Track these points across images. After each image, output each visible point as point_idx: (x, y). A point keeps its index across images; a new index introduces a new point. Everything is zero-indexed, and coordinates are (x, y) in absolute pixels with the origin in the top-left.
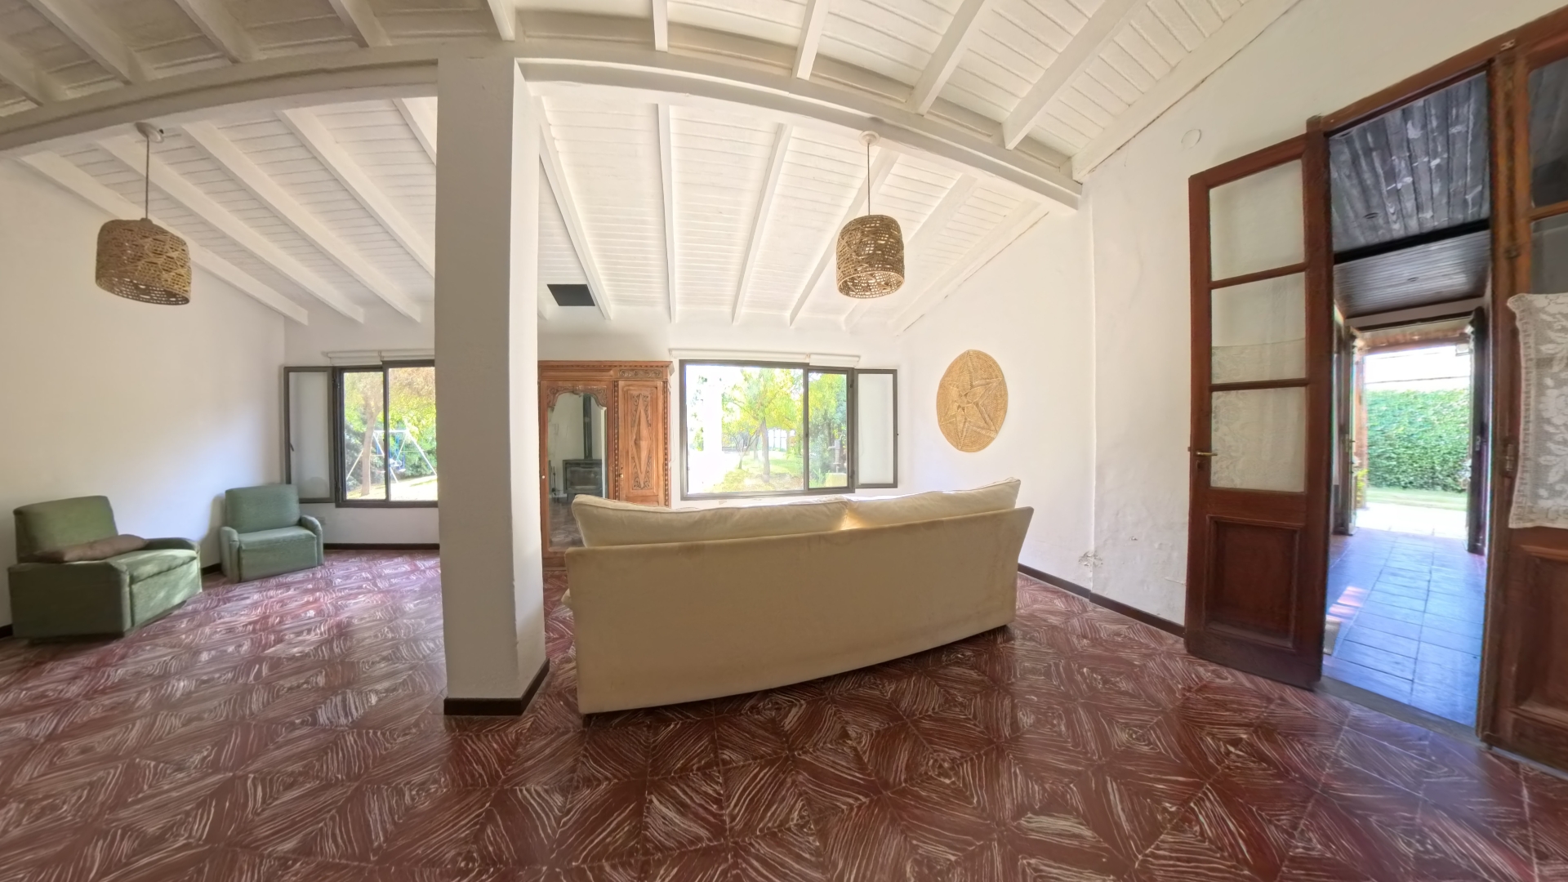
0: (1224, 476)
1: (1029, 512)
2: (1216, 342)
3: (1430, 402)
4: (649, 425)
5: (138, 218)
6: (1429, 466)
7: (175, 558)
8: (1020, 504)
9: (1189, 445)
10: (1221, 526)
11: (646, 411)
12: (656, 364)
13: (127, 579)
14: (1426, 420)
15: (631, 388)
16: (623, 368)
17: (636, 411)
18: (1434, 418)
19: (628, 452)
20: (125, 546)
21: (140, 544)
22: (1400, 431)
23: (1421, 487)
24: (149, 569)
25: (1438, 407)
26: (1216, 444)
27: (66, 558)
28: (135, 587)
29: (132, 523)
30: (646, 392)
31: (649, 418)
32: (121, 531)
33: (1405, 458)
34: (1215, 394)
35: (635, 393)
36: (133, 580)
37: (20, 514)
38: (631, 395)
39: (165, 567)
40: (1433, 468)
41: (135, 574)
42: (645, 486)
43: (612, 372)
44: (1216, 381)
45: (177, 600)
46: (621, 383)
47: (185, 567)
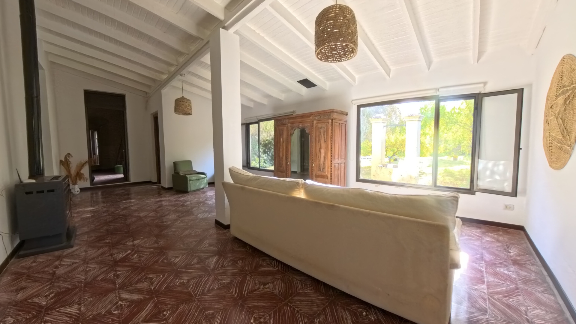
4: (325, 142)
5: (181, 97)
7: (200, 176)
11: (324, 135)
12: (329, 111)
13: (189, 179)
15: (319, 124)
16: (316, 115)
17: (320, 135)
19: (316, 154)
20: (193, 172)
21: (196, 173)
24: (194, 178)
27: (180, 173)
28: (191, 182)
29: (196, 168)
30: (324, 125)
31: (325, 138)
32: (194, 169)
35: (320, 126)
36: (190, 180)
37: (174, 163)
38: (318, 127)
39: (198, 178)
41: (191, 179)
42: (323, 171)
43: (311, 118)
45: (202, 187)
46: (315, 122)
47: (203, 179)
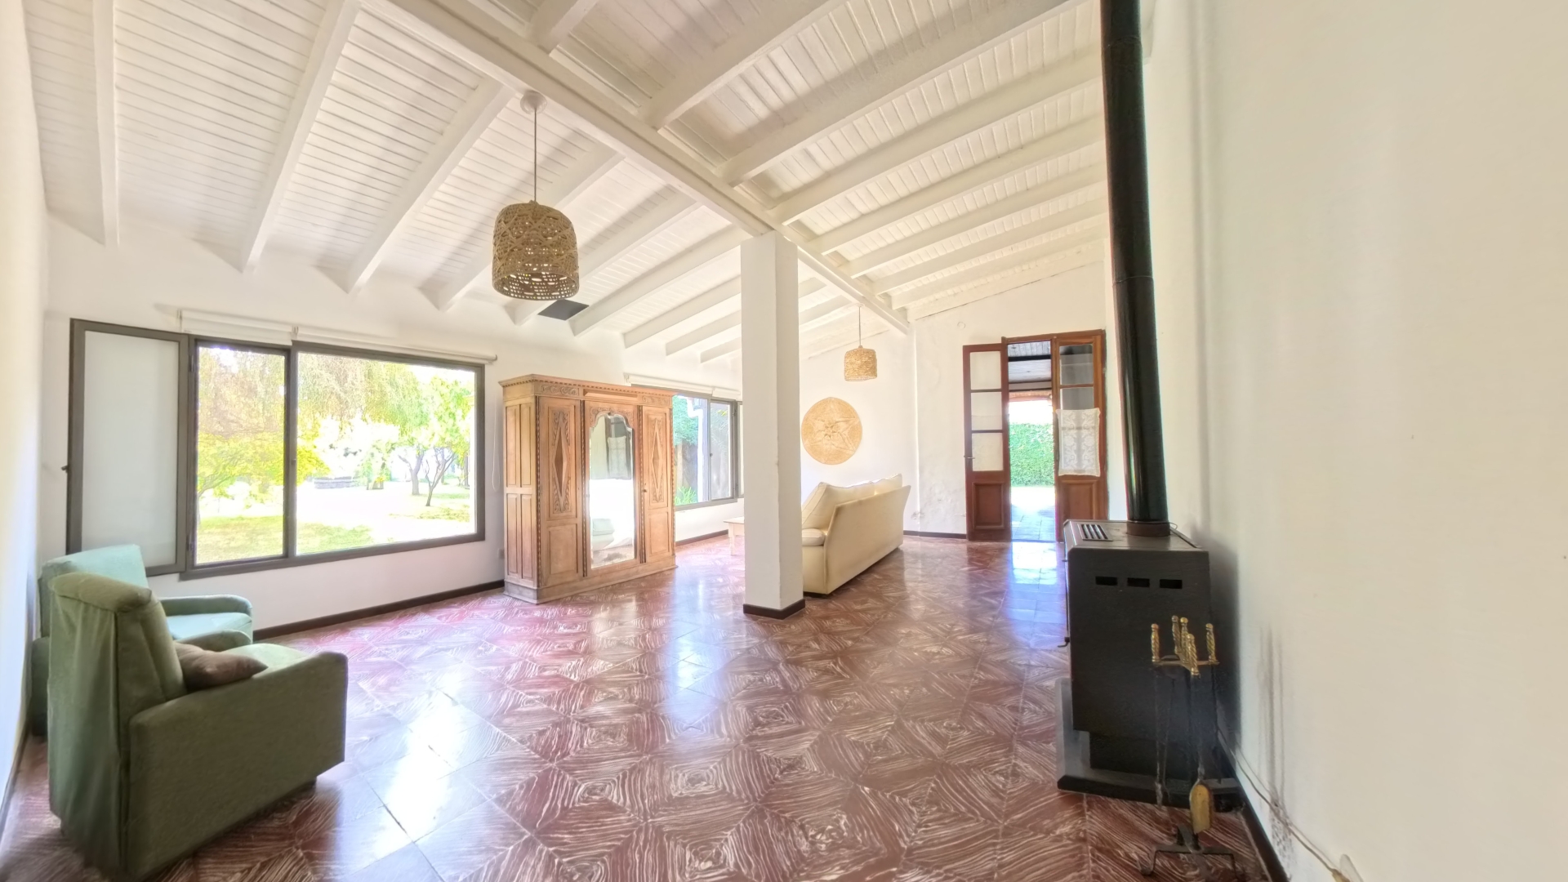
0: (977, 467)
1: (908, 488)
2: (973, 413)
3: (1037, 430)
6: (1038, 470)
8: (904, 485)
9: (964, 454)
10: (977, 486)
14: (1035, 441)
18: (1039, 440)
22: (1022, 448)
23: (1035, 483)
25: (1041, 433)
26: (974, 455)
33: (1025, 465)
34: (973, 434)
40: (1040, 471)
42: (660, 499)
44: (973, 429)
